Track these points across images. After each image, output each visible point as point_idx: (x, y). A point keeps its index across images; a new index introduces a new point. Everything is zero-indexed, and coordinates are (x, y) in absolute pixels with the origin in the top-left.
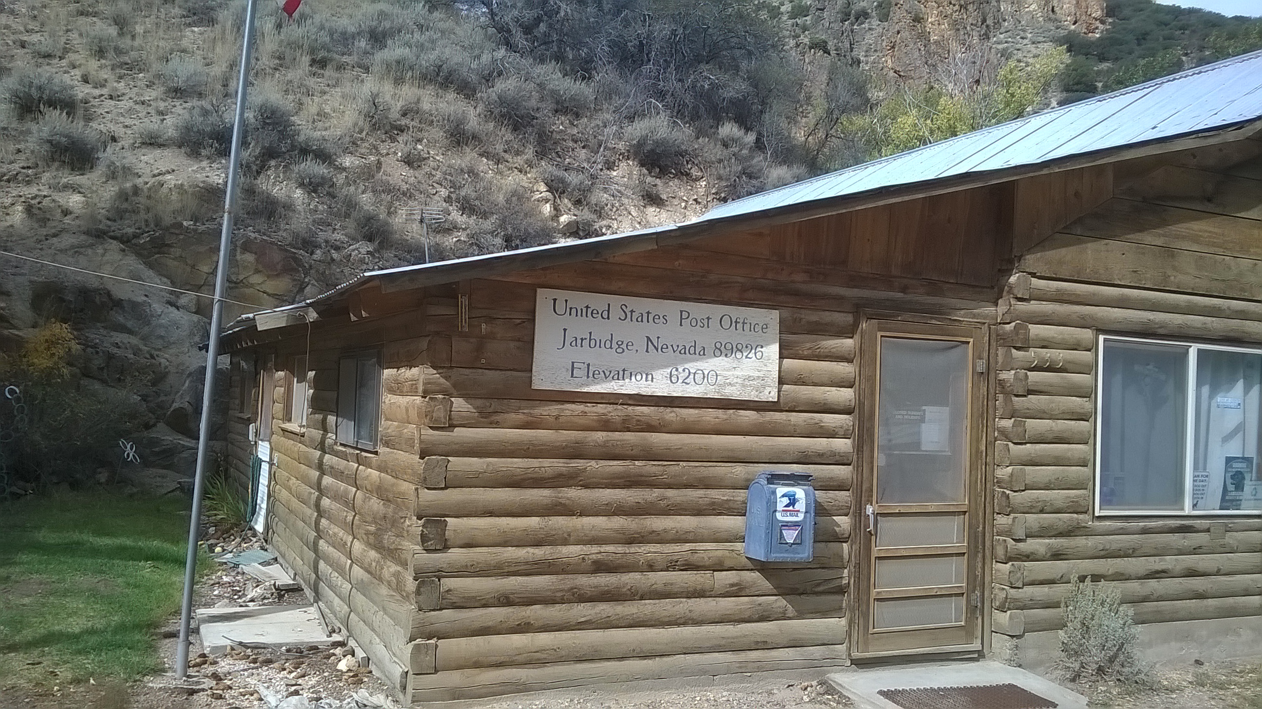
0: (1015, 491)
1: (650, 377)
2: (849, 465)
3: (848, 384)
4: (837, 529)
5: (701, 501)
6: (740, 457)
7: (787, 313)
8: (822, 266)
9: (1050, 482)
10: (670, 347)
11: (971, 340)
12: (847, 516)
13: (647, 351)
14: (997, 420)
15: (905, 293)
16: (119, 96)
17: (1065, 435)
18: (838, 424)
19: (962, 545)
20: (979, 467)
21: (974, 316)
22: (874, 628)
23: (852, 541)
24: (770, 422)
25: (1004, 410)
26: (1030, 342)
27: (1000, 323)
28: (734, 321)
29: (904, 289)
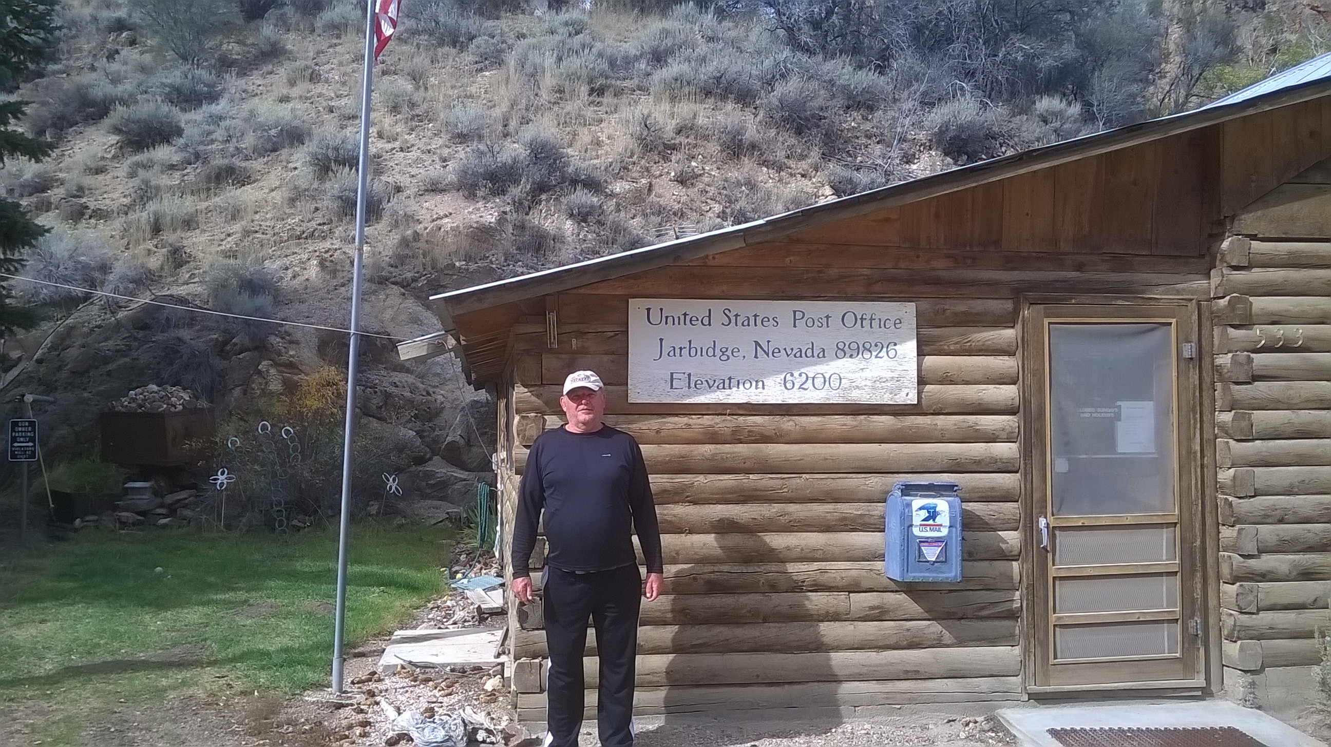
0: (1240, 498)
1: (760, 384)
2: (1017, 472)
3: (1009, 381)
4: (1003, 546)
5: (829, 516)
6: (875, 467)
7: (925, 305)
8: (968, 248)
9: (1292, 486)
10: (783, 352)
11: (1174, 321)
12: (1016, 530)
13: (756, 357)
14: (1217, 413)
15: (1082, 272)
16: (408, 148)
17: (1311, 428)
18: (999, 426)
19: (1175, 564)
20: (1193, 470)
21: (1178, 292)
22: (1055, 658)
23: (1023, 559)
24: (910, 428)
25: (1224, 401)
26: (1254, 318)
27: (1215, 298)
28: (859, 317)
29: (1080, 267)
